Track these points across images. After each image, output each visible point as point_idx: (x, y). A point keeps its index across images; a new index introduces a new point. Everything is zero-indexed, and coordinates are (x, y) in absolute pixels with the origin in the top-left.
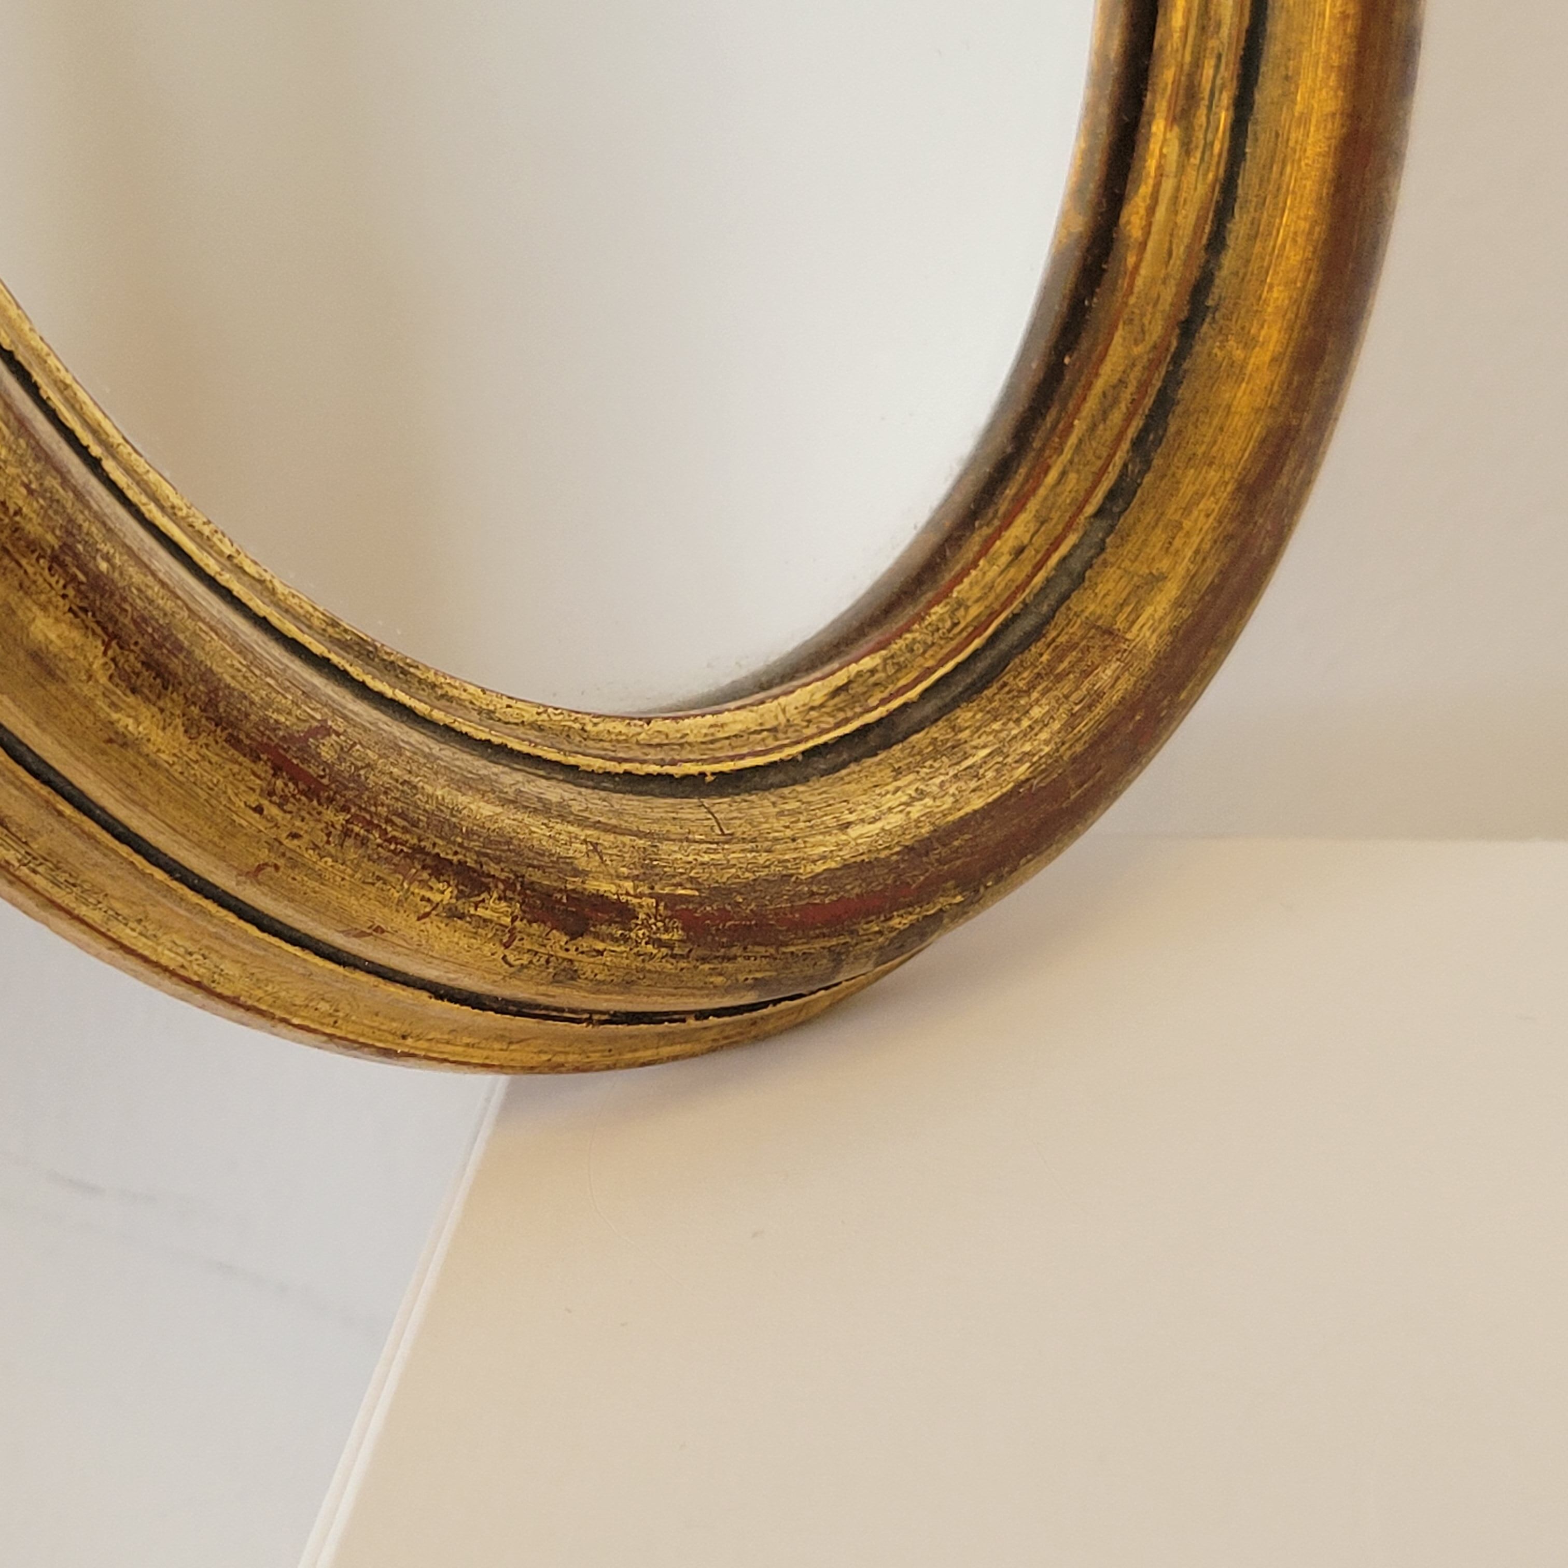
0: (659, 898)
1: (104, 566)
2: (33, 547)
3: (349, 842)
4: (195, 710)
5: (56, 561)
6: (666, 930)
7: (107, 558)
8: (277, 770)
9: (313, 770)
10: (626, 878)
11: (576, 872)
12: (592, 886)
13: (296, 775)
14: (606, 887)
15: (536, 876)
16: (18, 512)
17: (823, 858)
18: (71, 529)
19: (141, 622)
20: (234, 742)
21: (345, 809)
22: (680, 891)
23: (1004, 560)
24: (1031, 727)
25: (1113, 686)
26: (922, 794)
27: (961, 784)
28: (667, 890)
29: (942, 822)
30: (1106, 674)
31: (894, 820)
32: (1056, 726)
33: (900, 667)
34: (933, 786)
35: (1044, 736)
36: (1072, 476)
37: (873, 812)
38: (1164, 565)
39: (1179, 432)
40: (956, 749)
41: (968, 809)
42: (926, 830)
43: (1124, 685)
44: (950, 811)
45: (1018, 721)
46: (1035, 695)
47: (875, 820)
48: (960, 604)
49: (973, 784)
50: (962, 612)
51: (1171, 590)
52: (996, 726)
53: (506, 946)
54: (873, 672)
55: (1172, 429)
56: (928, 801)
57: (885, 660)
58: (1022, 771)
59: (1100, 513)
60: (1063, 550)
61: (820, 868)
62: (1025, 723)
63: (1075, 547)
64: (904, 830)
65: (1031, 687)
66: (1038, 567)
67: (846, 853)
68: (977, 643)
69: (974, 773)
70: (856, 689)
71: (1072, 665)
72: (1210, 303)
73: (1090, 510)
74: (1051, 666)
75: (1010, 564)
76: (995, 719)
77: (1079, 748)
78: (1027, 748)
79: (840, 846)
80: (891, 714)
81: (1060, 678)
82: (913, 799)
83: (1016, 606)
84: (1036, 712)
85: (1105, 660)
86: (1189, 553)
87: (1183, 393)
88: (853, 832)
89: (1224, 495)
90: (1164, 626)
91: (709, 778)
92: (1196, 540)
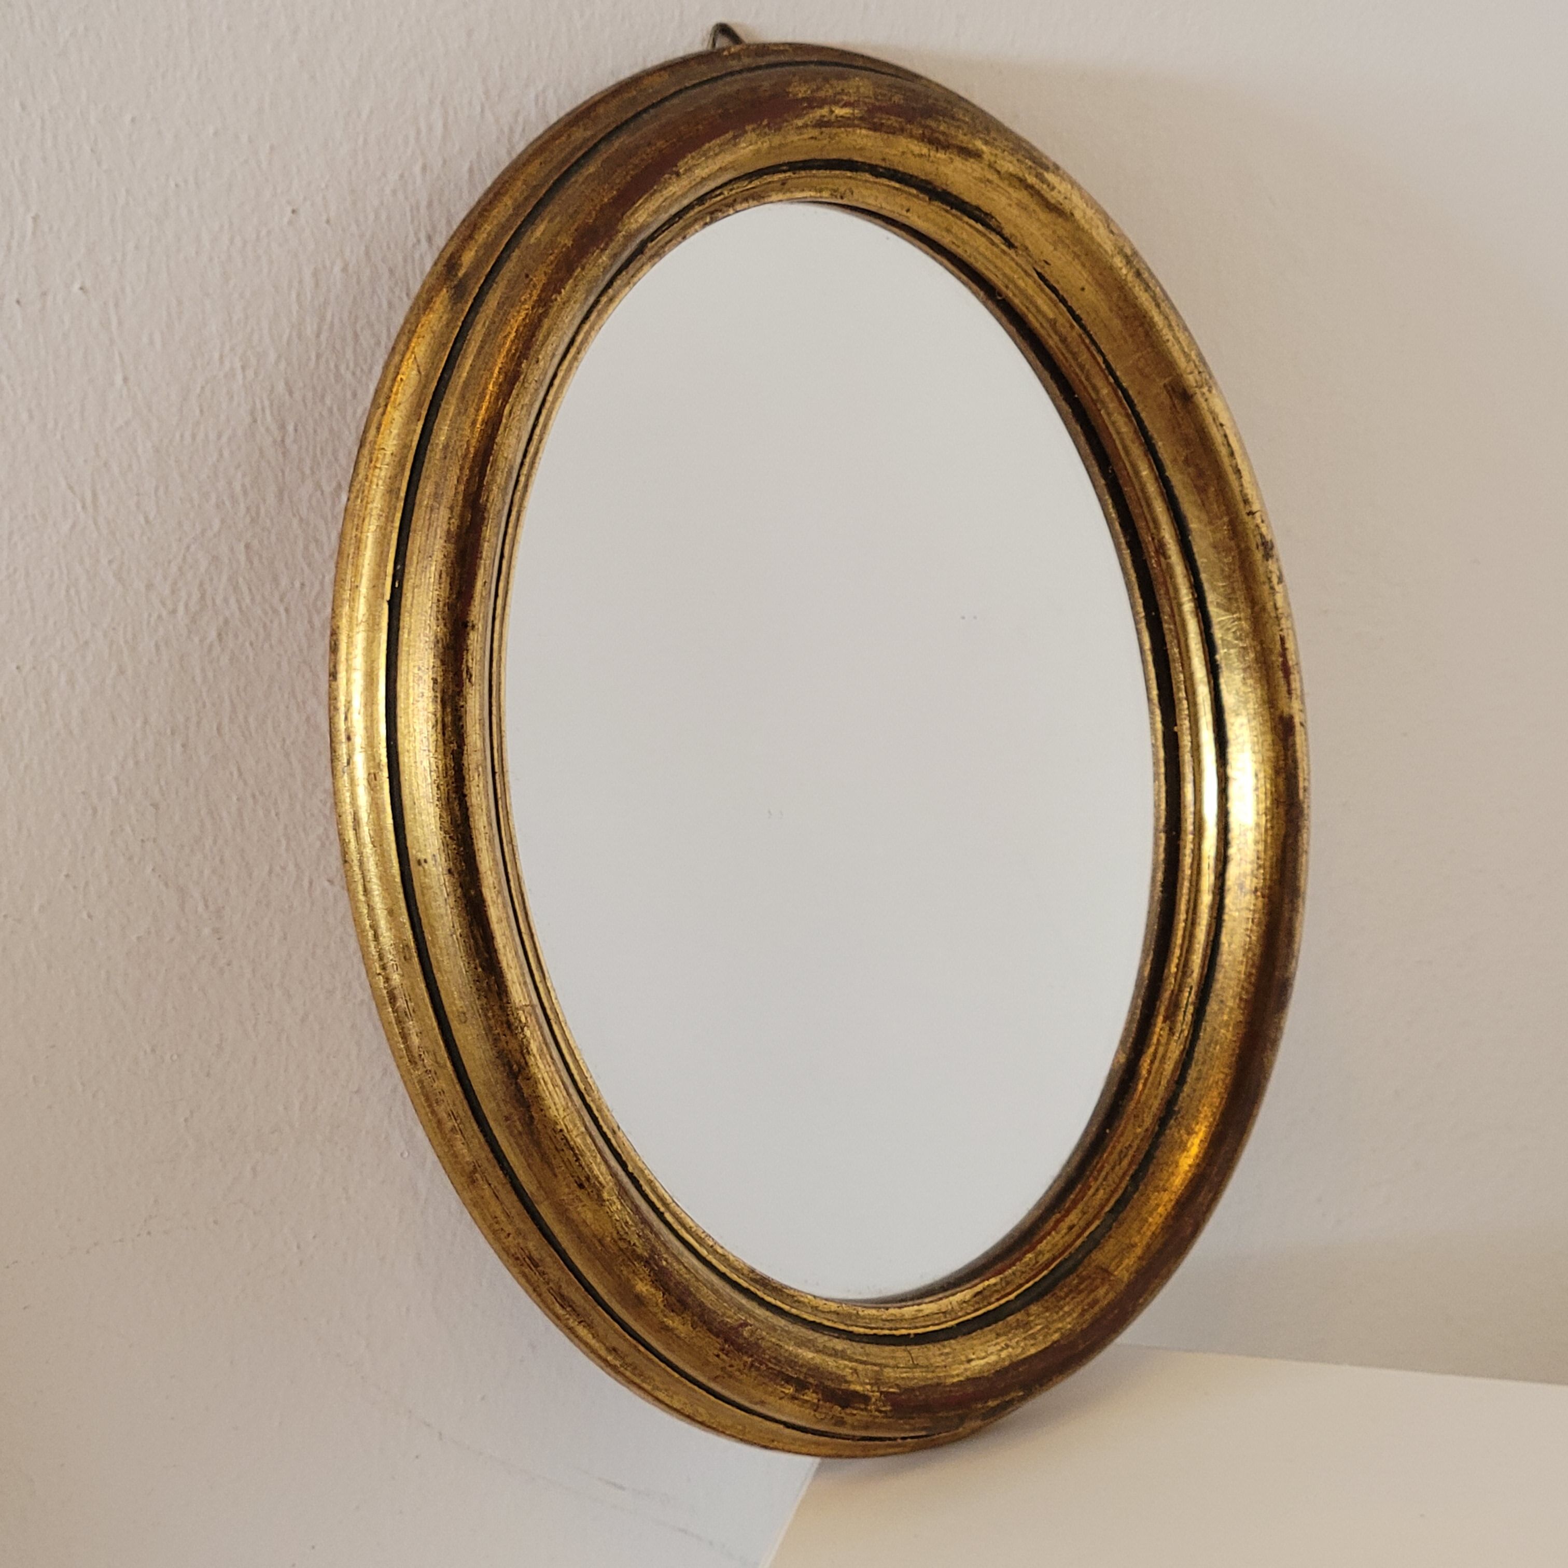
0: (881, 1393)
1: (664, 1263)
2: (639, 1258)
3: (753, 1369)
4: (696, 1318)
5: (647, 1263)
6: (884, 1406)
7: (666, 1260)
8: (726, 1341)
9: (741, 1341)
10: (867, 1384)
11: (847, 1382)
12: (853, 1387)
13: (732, 1343)
14: (859, 1388)
15: (829, 1383)
16: (634, 1244)
17: (958, 1375)
18: (653, 1250)
19: (678, 1283)
20: (710, 1330)
21: (752, 1356)
22: (891, 1390)
23: (1064, 1231)
24: (1063, 1316)
25: (1104, 1298)
26: (1007, 1346)
27: (1027, 1342)
28: (885, 1389)
29: (1014, 1360)
30: (1101, 1291)
31: (993, 1358)
32: (1075, 1315)
33: (1008, 1283)
34: (1013, 1342)
35: (1068, 1320)
36: (1102, 1191)
37: (983, 1354)
38: (1136, 1239)
39: (1153, 1173)
40: (1027, 1325)
41: (1028, 1353)
42: (1007, 1363)
43: (1111, 1296)
44: (1020, 1354)
45: (1057, 1313)
46: (1068, 1299)
47: (984, 1358)
48: (1041, 1253)
49: (1032, 1342)
50: (1041, 1257)
51: (1139, 1251)
52: (1047, 1314)
53: (815, 1411)
54: (995, 1285)
55: (1151, 1170)
56: (1010, 1350)
57: (1001, 1279)
58: (1056, 1336)
59: (1112, 1211)
60: (1092, 1228)
61: (956, 1380)
62: (1061, 1313)
63: (1098, 1226)
64: (997, 1362)
65: (1067, 1295)
66: (1079, 1236)
67: (969, 1373)
68: (1045, 1273)
69: (1033, 1337)
70: (986, 1293)
71: (1087, 1286)
72: (1176, 1109)
73: (1107, 1209)
74: (1077, 1286)
75: (1066, 1234)
76: (1047, 1311)
77: (1084, 1326)
78: (1060, 1325)
79: (966, 1370)
80: (1001, 1306)
81: (1080, 1292)
82: (1003, 1349)
83: (1066, 1255)
84: (1066, 1309)
85: (1103, 1284)
86: (1149, 1233)
87: (1158, 1153)
88: (973, 1363)
89: (1169, 1207)
90: (1133, 1269)
91: (912, 1336)
92: (1153, 1228)
